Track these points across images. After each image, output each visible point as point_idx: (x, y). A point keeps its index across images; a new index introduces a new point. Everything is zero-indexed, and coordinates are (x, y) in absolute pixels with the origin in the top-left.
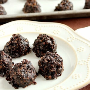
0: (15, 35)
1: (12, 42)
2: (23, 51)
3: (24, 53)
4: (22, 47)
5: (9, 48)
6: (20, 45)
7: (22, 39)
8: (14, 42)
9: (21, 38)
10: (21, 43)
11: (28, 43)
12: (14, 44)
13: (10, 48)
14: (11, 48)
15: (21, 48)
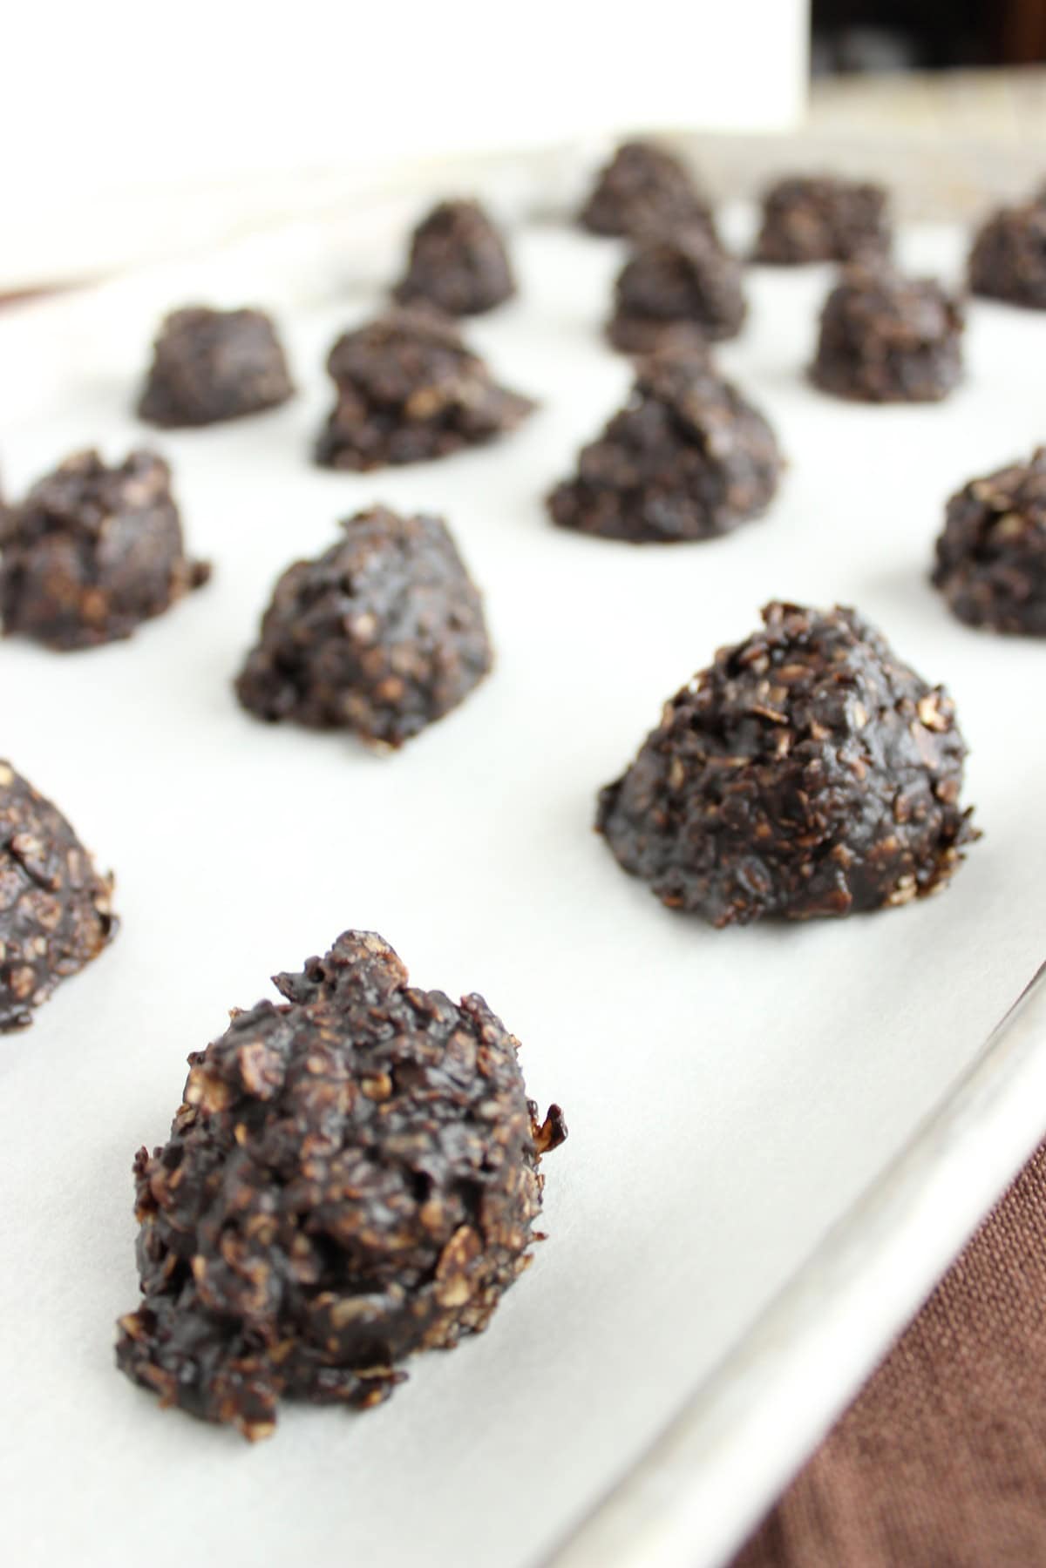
0: (790, 610)
1: (719, 697)
2: (845, 852)
3: (853, 873)
4: (841, 796)
5: (668, 769)
6: (806, 758)
7: (872, 683)
8: (749, 703)
9: (855, 658)
10: (840, 730)
11: (954, 753)
12: (736, 727)
13: (678, 773)
14: (690, 777)
15: (813, 794)
